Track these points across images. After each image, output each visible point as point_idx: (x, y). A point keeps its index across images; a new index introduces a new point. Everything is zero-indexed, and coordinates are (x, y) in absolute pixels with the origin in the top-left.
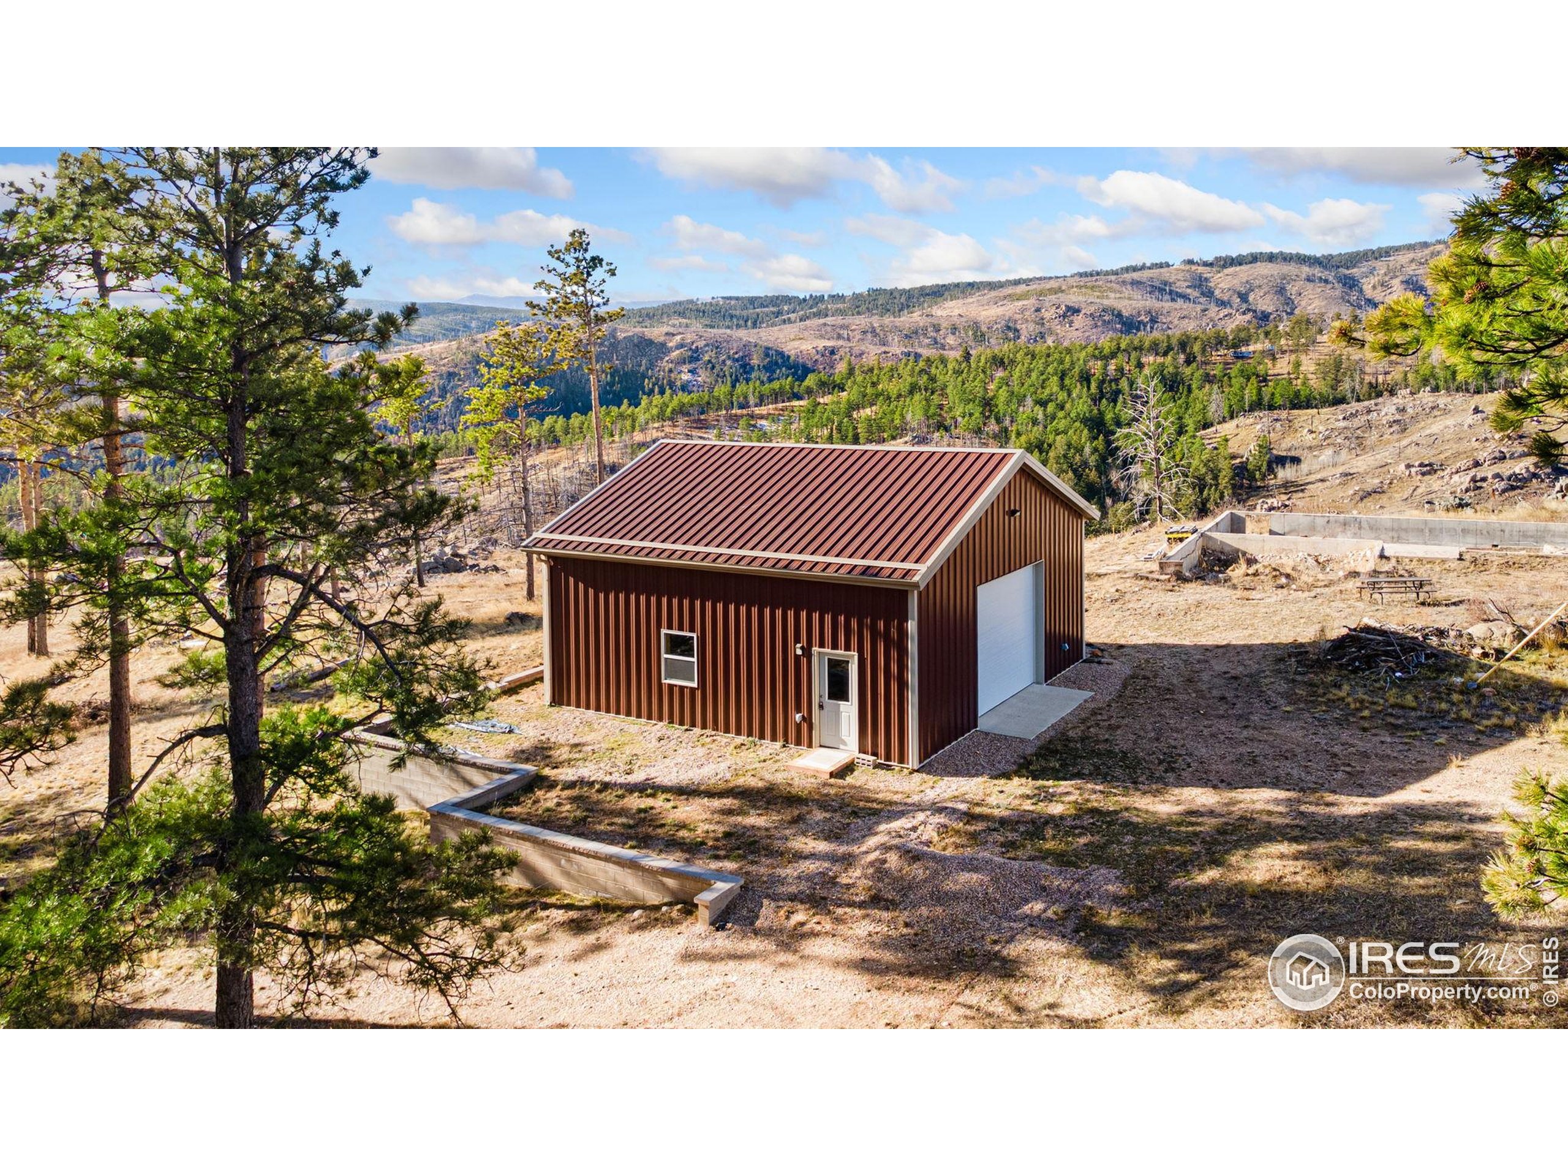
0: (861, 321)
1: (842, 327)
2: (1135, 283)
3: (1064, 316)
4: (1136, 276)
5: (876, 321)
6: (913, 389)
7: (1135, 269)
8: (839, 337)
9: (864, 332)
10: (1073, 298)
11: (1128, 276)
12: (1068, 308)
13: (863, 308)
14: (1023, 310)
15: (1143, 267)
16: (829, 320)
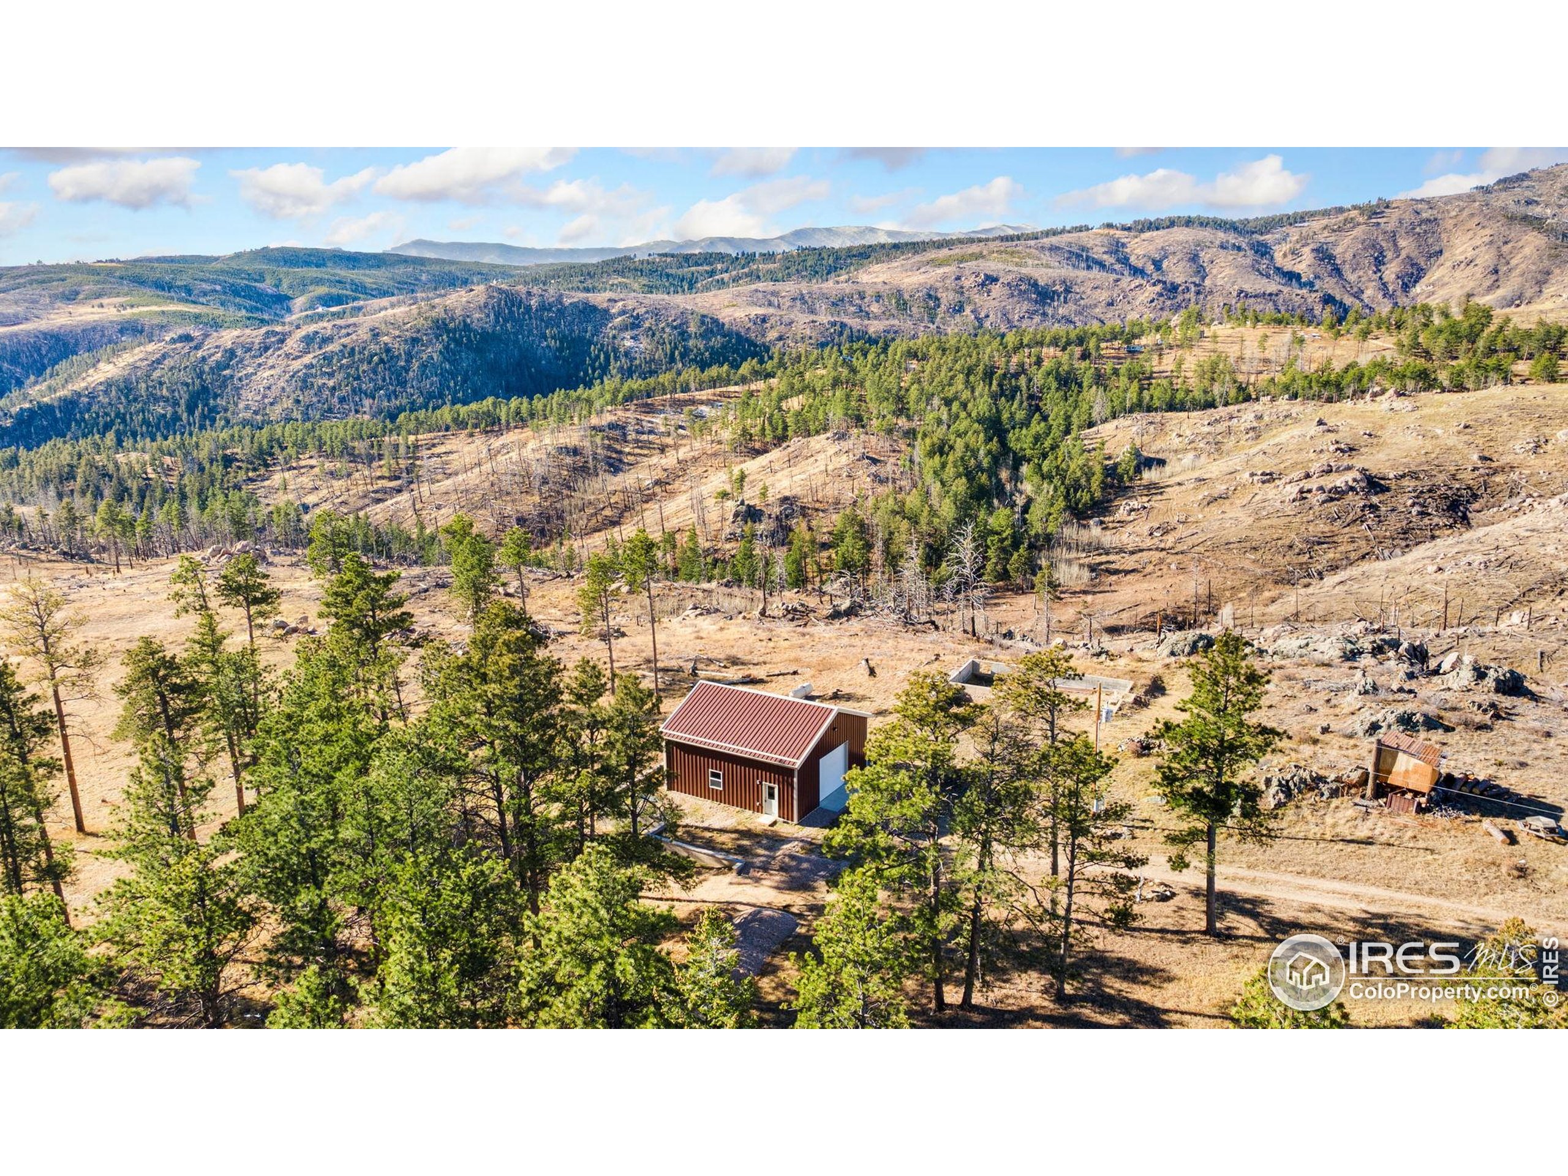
0: (789, 288)
1: (773, 294)
2: (1054, 249)
3: (983, 284)
4: (1054, 240)
5: (804, 287)
6: (836, 383)
7: (1055, 233)
8: (770, 304)
9: (794, 299)
10: (992, 266)
11: (1046, 241)
12: (987, 277)
13: (793, 269)
14: (944, 278)
15: (1063, 231)
16: (761, 286)
